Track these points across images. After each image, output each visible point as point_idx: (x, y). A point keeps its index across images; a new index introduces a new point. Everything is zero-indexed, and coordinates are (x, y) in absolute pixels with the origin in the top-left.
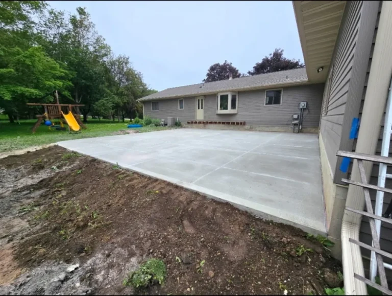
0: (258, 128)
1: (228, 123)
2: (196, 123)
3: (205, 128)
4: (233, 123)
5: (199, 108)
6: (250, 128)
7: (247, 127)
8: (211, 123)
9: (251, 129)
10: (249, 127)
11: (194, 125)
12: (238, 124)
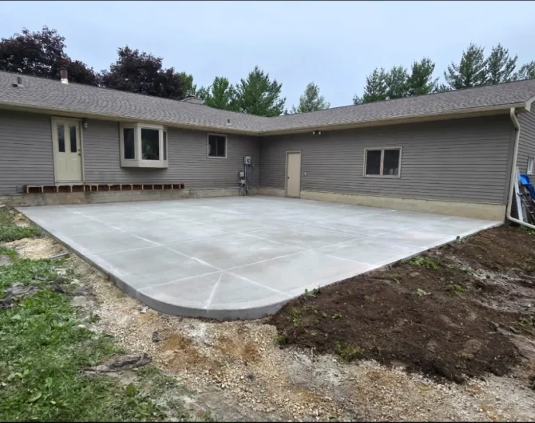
0: (200, 193)
1: (148, 187)
2: (51, 189)
3: (88, 201)
4: (158, 187)
5: (62, 149)
6: (190, 194)
7: (185, 191)
8: (104, 188)
9: (190, 196)
10: (188, 192)
11: (49, 197)
12: (168, 187)
